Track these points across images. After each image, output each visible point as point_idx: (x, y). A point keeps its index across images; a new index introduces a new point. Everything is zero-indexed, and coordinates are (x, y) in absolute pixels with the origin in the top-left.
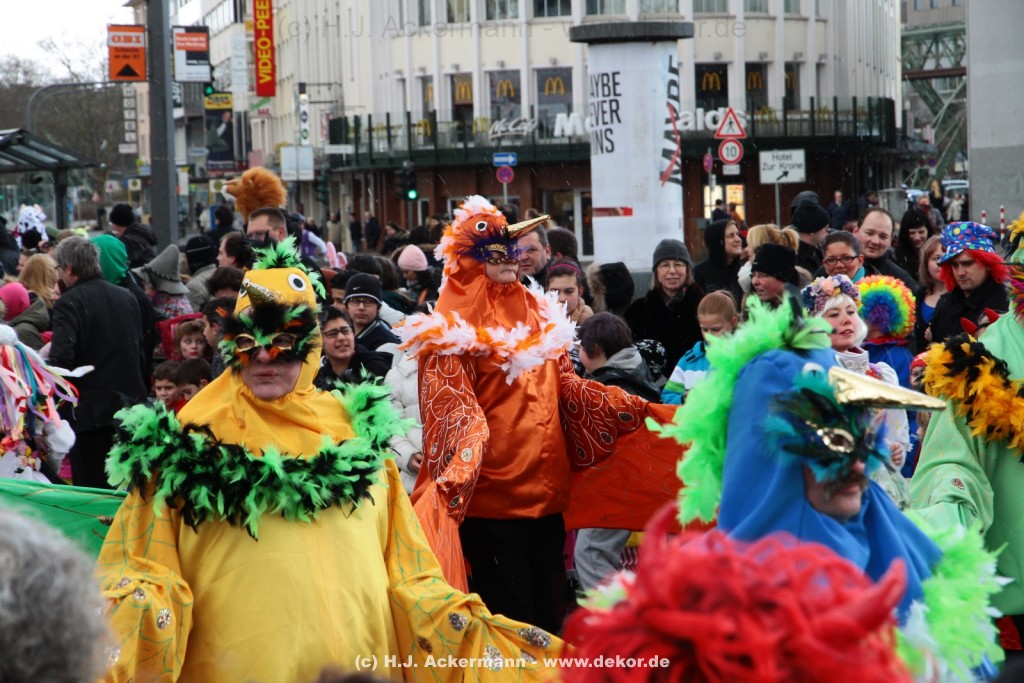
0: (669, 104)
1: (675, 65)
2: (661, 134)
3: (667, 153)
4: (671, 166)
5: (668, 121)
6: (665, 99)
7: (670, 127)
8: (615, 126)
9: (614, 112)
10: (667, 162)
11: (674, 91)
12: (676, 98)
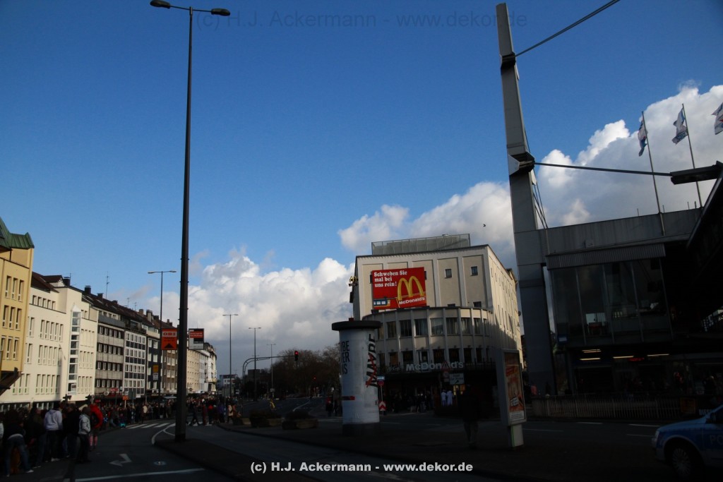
0: (369, 354)
1: (372, 338)
2: (365, 365)
3: (369, 374)
4: (371, 379)
5: (369, 360)
6: (367, 352)
7: (370, 363)
8: (347, 363)
9: (347, 357)
10: (369, 377)
11: (372, 348)
12: (374, 351)
